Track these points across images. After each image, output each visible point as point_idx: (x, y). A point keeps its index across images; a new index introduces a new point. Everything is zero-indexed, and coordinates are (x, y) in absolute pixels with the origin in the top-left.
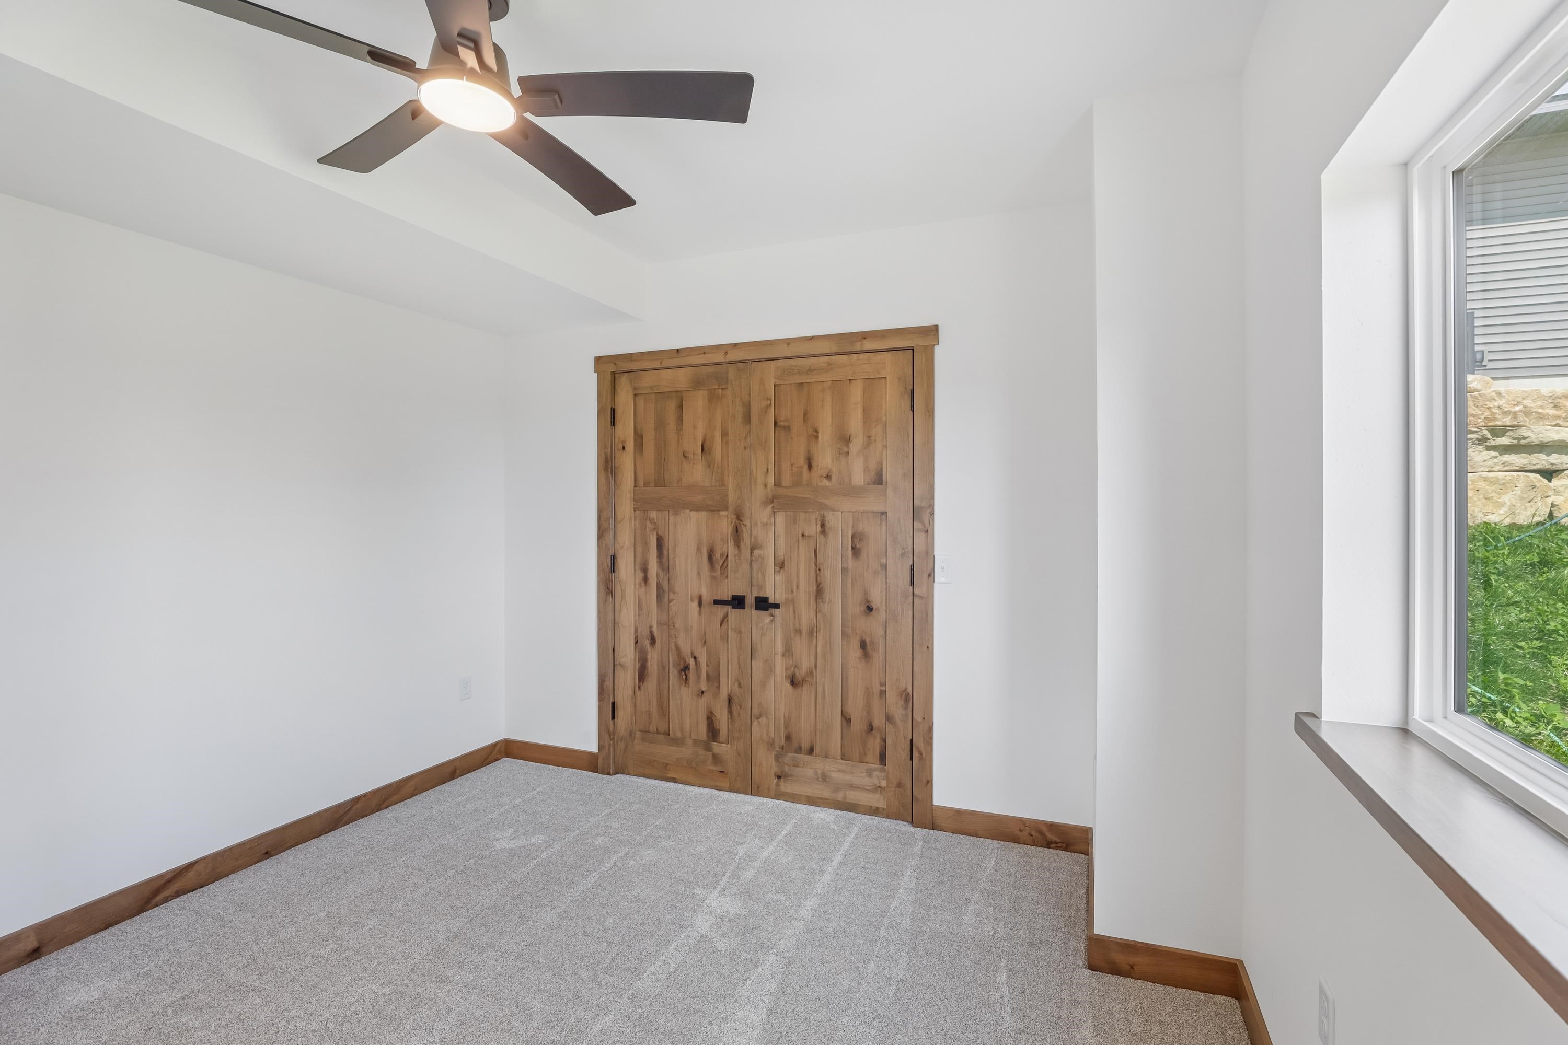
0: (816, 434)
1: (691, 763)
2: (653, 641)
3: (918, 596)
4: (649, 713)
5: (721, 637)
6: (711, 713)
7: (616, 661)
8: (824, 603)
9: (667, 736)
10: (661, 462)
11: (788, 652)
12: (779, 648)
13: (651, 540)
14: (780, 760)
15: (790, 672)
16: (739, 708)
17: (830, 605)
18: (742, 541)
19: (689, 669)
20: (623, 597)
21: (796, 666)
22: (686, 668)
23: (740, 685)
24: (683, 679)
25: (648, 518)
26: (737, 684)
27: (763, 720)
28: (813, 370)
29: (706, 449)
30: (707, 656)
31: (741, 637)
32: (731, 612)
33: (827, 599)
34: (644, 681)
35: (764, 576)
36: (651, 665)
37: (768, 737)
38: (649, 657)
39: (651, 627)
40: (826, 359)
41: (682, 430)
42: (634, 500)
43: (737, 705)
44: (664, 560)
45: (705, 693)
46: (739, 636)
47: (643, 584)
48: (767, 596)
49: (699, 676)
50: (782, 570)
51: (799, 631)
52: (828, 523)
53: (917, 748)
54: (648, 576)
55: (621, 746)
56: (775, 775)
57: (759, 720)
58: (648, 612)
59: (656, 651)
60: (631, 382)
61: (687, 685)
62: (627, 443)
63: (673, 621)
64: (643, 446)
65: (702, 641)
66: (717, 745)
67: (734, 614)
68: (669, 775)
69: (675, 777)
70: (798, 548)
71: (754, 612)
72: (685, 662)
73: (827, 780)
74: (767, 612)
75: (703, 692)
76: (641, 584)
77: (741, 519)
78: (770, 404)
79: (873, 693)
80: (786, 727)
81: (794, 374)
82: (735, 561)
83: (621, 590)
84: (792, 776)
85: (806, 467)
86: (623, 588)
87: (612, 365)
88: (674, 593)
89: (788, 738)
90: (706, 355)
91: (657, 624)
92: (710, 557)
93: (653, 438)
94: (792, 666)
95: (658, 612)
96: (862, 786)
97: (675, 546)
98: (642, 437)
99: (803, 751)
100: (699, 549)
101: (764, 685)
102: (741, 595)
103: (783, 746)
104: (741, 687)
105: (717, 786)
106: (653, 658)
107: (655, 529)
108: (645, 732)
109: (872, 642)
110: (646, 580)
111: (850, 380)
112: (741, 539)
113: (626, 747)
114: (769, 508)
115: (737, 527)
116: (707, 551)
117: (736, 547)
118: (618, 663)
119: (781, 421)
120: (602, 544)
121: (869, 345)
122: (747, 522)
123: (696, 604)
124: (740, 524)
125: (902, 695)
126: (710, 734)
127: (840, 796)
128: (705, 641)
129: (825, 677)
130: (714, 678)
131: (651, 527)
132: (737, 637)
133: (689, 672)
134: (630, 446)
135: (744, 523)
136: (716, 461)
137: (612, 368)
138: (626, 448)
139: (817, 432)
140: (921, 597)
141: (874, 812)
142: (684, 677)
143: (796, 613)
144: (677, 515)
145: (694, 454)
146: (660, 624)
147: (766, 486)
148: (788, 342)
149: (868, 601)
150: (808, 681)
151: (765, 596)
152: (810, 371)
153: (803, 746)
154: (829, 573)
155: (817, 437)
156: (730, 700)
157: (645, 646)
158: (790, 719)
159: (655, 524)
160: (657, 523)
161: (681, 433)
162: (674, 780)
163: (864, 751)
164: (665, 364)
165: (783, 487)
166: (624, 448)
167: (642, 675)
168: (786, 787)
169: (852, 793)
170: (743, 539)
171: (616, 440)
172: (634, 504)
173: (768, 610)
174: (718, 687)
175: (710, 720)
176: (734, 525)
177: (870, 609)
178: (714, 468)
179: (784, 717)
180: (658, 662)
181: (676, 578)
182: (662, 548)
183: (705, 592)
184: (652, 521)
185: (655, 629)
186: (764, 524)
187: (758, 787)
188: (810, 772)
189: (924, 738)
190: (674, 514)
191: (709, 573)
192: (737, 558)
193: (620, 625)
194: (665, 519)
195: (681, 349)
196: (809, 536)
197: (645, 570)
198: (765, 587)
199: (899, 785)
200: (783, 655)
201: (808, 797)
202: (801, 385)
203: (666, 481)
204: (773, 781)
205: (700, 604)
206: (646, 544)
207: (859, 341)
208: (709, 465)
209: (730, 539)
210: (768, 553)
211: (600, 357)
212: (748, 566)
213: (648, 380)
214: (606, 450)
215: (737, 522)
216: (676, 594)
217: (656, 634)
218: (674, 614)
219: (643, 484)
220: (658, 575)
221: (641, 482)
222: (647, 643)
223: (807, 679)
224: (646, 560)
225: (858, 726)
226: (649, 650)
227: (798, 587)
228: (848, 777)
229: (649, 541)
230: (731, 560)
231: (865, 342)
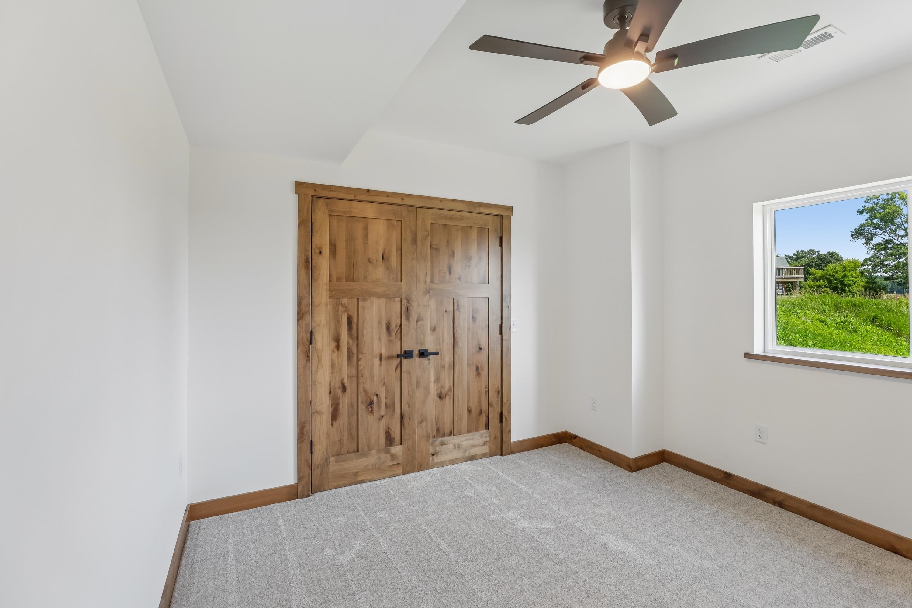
0: (453, 254)
1: (375, 466)
2: (344, 389)
3: (505, 339)
4: (341, 441)
5: (395, 378)
6: (389, 428)
7: (313, 410)
8: (458, 349)
9: (357, 453)
10: (351, 264)
11: (438, 380)
12: (432, 378)
13: (343, 319)
14: (434, 445)
15: (439, 392)
16: (409, 420)
17: (461, 349)
18: (410, 316)
19: (373, 403)
20: (319, 360)
21: (442, 387)
22: (372, 403)
23: (409, 406)
24: (369, 411)
25: (340, 303)
26: (407, 405)
27: (424, 424)
28: (453, 218)
29: (385, 257)
30: (386, 392)
31: (410, 375)
32: (403, 361)
33: (460, 346)
34: (336, 419)
35: (424, 336)
36: (343, 407)
37: (427, 433)
38: (341, 401)
39: (342, 380)
40: (460, 213)
41: (368, 243)
42: (330, 290)
43: (408, 419)
44: (354, 332)
45: (384, 417)
46: (409, 375)
47: (336, 350)
48: (426, 349)
49: (379, 407)
50: (434, 332)
51: (443, 367)
52: (461, 304)
53: (505, 415)
54: (340, 344)
55: (318, 471)
56: (431, 454)
57: (421, 424)
58: (340, 370)
59: (347, 396)
60: (327, 205)
61: (372, 414)
62: (323, 249)
63: (362, 373)
64: (336, 252)
65: (382, 383)
66: (394, 448)
67: (405, 362)
68: (358, 480)
69: (363, 479)
70: (443, 319)
71: (419, 360)
72: (371, 399)
73: (460, 447)
74: (427, 358)
75: (383, 417)
76: (334, 351)
77: (410, 303)
78: (428, 234)
79: (482, 393)
80: (436, 425)
81: (442, 219)
82: (406, 329)
83: (318, 357)
84: (441, 451)
85: (448, 272)
86: (319, 355)
87: (313, 191)
88: (362, 354)
89: (438, 430)
90: (389, 198)
91: (348, 377)
92: (388, 328)
93: (344, 247)
94: (440, 388)
95: (348, 369)
96: (478, 445)
97: (363, 322)
98: (335, 246)
99: (446, 435)
100: (380, 323)
101: (424, 402)
102: (410, 349)
103: (435, 436)
104: (410, 407)
105: (394, 474)
106: (345, 401)
107: (346, 311)
108: (338, 455)
109: (481, 366)
110: (338, 347)
111: (471, 227)
112: (410, 315)
113: (322, 471)
114: (428, 296)
115: (407, 308)
116: (386, 324)
117: (407, 320)
118: (314, 411)
119: (434, 245)
120: (302, 323)
121: (483, 210)
122: (414, 305)
123: (378, 359)
124: (410, 306)
125: (496, 392)
126: (388, 442)
127: (467, 454)
128: (384, 383)
129: (459, 390)
130: (390, 406)
131: (343, 309)
132: (408, 376)
133: (374, 406)
134: (326, 251)
135: (412, 305)
136: (392, 267)
137: (311, 192)
138: (323, 253)
139: (454, 253)
140: (506, 340)
141: (484, 456)
142: (370, 409)
143: (442, 357)
144: (365, 300)
145: (376, 260)
146: (349, 377)
147: (425, 283)
148: (441, 200)
149: (479, 345)
150: (449, 394)
151: (425, 349)
152: (451, 218)
153: (446, 432)
154: (461, 332)
155: (454, 256)
156: (402, 417)
157: (338, 394)
158: (438, 419)
159: (346, 307)
160: (348, 307)
161: (367, 246)
162: (363, 482)
163: (478, 425)
164: (358, 198)
165: (434, 284)
166: (320, 253)
167: (335, 416)
168: (437, 459)
169: (473, 450)
170: (412, 315)
171: (314, 246)
172: (329, 294)
173: (427, 357)
174: (394, 411)
175: (388, 434)
176: (406, 306)
177: (480, 349)
178: (391, 271)
179: (435, 418)
180: (348, 404)
181: (364, 343)
182: (352, 324)
183: (384, 352)
184: (343, 305)
185: (346, 381)
186: (424, 305)
187: (421, 465)
188: (451, 446)
189: (507, 410)
190: (362, 300)
191: (387, 338)
192: (407, 327)
193: (317, 383)
194: (354, 304)
195: (370, 190)
196: (449, 312)
197: (337, 340)
198: (425, 343)
199: (495, 438)
200: (435, 382)
201: (450, 461)
202: (445, 226)
203: (355, 278)
204: (430, 458)
205: (381, 359)
206: (338, 322)
207: (478, 207)
208: (388, 268)
209: (403, 316)
210: (428, 323)
211: (301, 183)
212: (415, 331)
213: (341, 207)
214: (307, 253)
215: (408, 305)
216: (364, 355)
217: (346, 385)
218: (362, 368)
219: (336, 279)
220: (348, 343)
221: (334, 278)
222: (339, 392)
223: (448, 393)
224: (339, 333)
225: (474, 412)
226: (341, 396)
227: (443, 342)
228: (471, 442)
229: (340, 319)
230: (404, 329)
231: (481, 208)
